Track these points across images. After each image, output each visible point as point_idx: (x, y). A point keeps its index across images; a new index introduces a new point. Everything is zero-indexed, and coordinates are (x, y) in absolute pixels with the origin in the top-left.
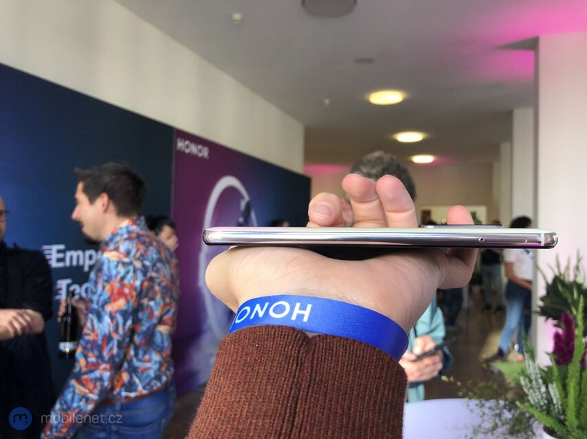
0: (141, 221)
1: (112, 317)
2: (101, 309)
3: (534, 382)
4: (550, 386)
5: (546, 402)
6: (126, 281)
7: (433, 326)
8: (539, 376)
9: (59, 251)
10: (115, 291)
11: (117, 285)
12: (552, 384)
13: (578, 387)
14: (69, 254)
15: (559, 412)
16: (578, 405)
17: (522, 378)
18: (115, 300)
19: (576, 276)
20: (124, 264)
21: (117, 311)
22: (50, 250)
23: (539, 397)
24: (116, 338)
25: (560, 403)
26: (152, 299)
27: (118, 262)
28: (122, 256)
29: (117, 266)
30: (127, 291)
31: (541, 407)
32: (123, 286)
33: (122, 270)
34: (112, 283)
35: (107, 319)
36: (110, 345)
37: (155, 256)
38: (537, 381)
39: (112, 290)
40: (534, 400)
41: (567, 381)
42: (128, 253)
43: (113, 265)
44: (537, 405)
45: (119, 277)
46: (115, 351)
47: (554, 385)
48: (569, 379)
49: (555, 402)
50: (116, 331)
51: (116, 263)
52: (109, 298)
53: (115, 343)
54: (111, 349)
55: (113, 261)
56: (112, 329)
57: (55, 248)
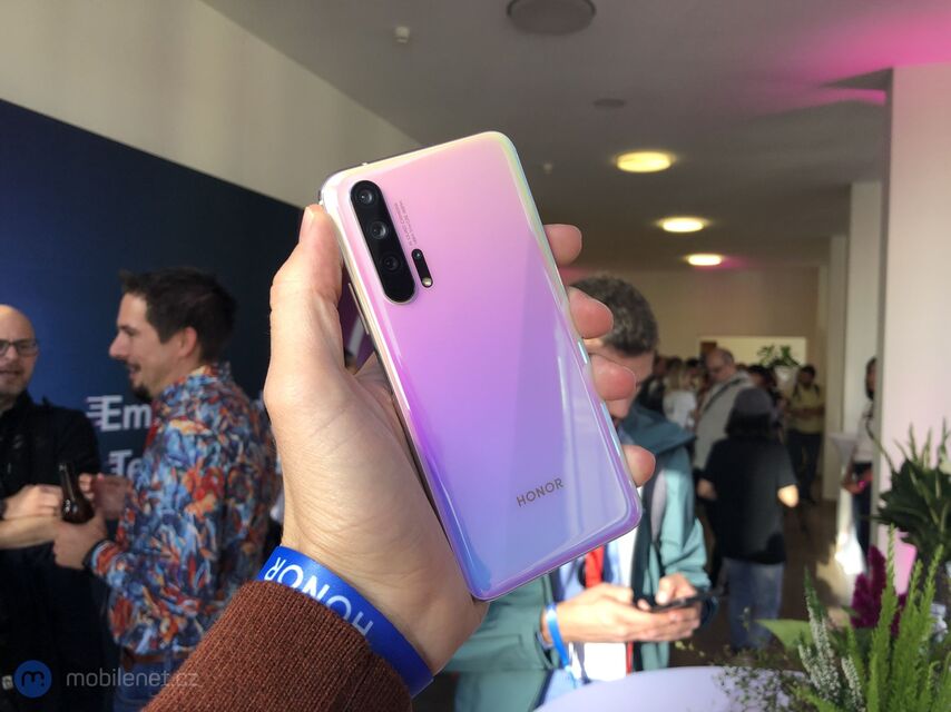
0: (225, 370)
1: (199, 526)
2: (179, 515)
3: (820, 654)
4: (843, 662)
5: (838, 685)
6: (212, 466)
7: (688, 549)
8: (828, 645)
9: (113, 406)
10: (199, 483)
11: (200, 473)
12: (847, 659)
13: (885, 666)
14: (128, 410)
15: (857, 702)
16: (886, 693)
17: (800, 648)
18: (200, 498)
19: (940, 461)
20: (205, 439)
21: (206, 515)
22: (100, 403)
23: (828, 677)
24: (209, 557)
25: (859, 688)
26: (242, 500)
27: (196, 437)
28: (200, 427)
29: (195, 444)
30: (215, 481)
31: (831, 692)
32: (209, 473)
33: (203, 448)
34: (191, 471)
35: (191, 529)
36: (201, 570)
37: (247, 431)
38: (824, 652)
39: (193, 481)
40: (819, 682)
41: (869, 655)
42: (208, 423)
43: (188, 442)
44: (824, 690)
45: (200, 460)
46: (208, 578)
47: (850, 661)
48: (873, 652)
49: (851, 686)
50: (208, 546)
51: (192, 439)
52: (190, 494)
53: (208, 565)
54: (202, 575)
55: (188, 436)
56: (200, 545)
57: (107, 400)
